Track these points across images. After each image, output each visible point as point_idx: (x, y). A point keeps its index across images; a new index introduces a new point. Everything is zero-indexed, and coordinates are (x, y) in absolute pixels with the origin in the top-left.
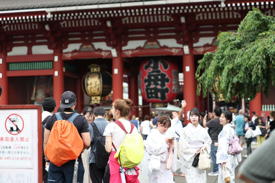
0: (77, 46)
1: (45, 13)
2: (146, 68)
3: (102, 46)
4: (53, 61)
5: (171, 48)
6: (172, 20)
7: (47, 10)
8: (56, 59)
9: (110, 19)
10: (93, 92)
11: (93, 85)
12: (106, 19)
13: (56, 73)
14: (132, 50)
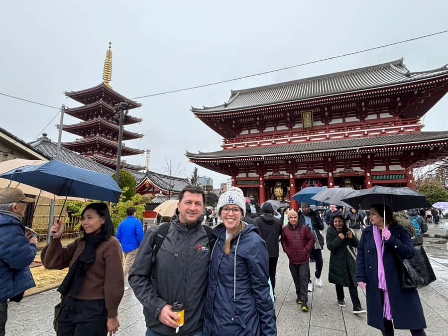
0: (271, 173)
1: (261, 157)
2: (306, 183)
3: (284, 173)
4: (259, 180)
5: (321, 174)
6: (323, 159)
7: (262, 155)
8: (261, 179)
9: (290, 160)
10: (278, 195)
11: (278, 192)
12: (289, 160)
13: (261, 186)
14: (300, 175)
